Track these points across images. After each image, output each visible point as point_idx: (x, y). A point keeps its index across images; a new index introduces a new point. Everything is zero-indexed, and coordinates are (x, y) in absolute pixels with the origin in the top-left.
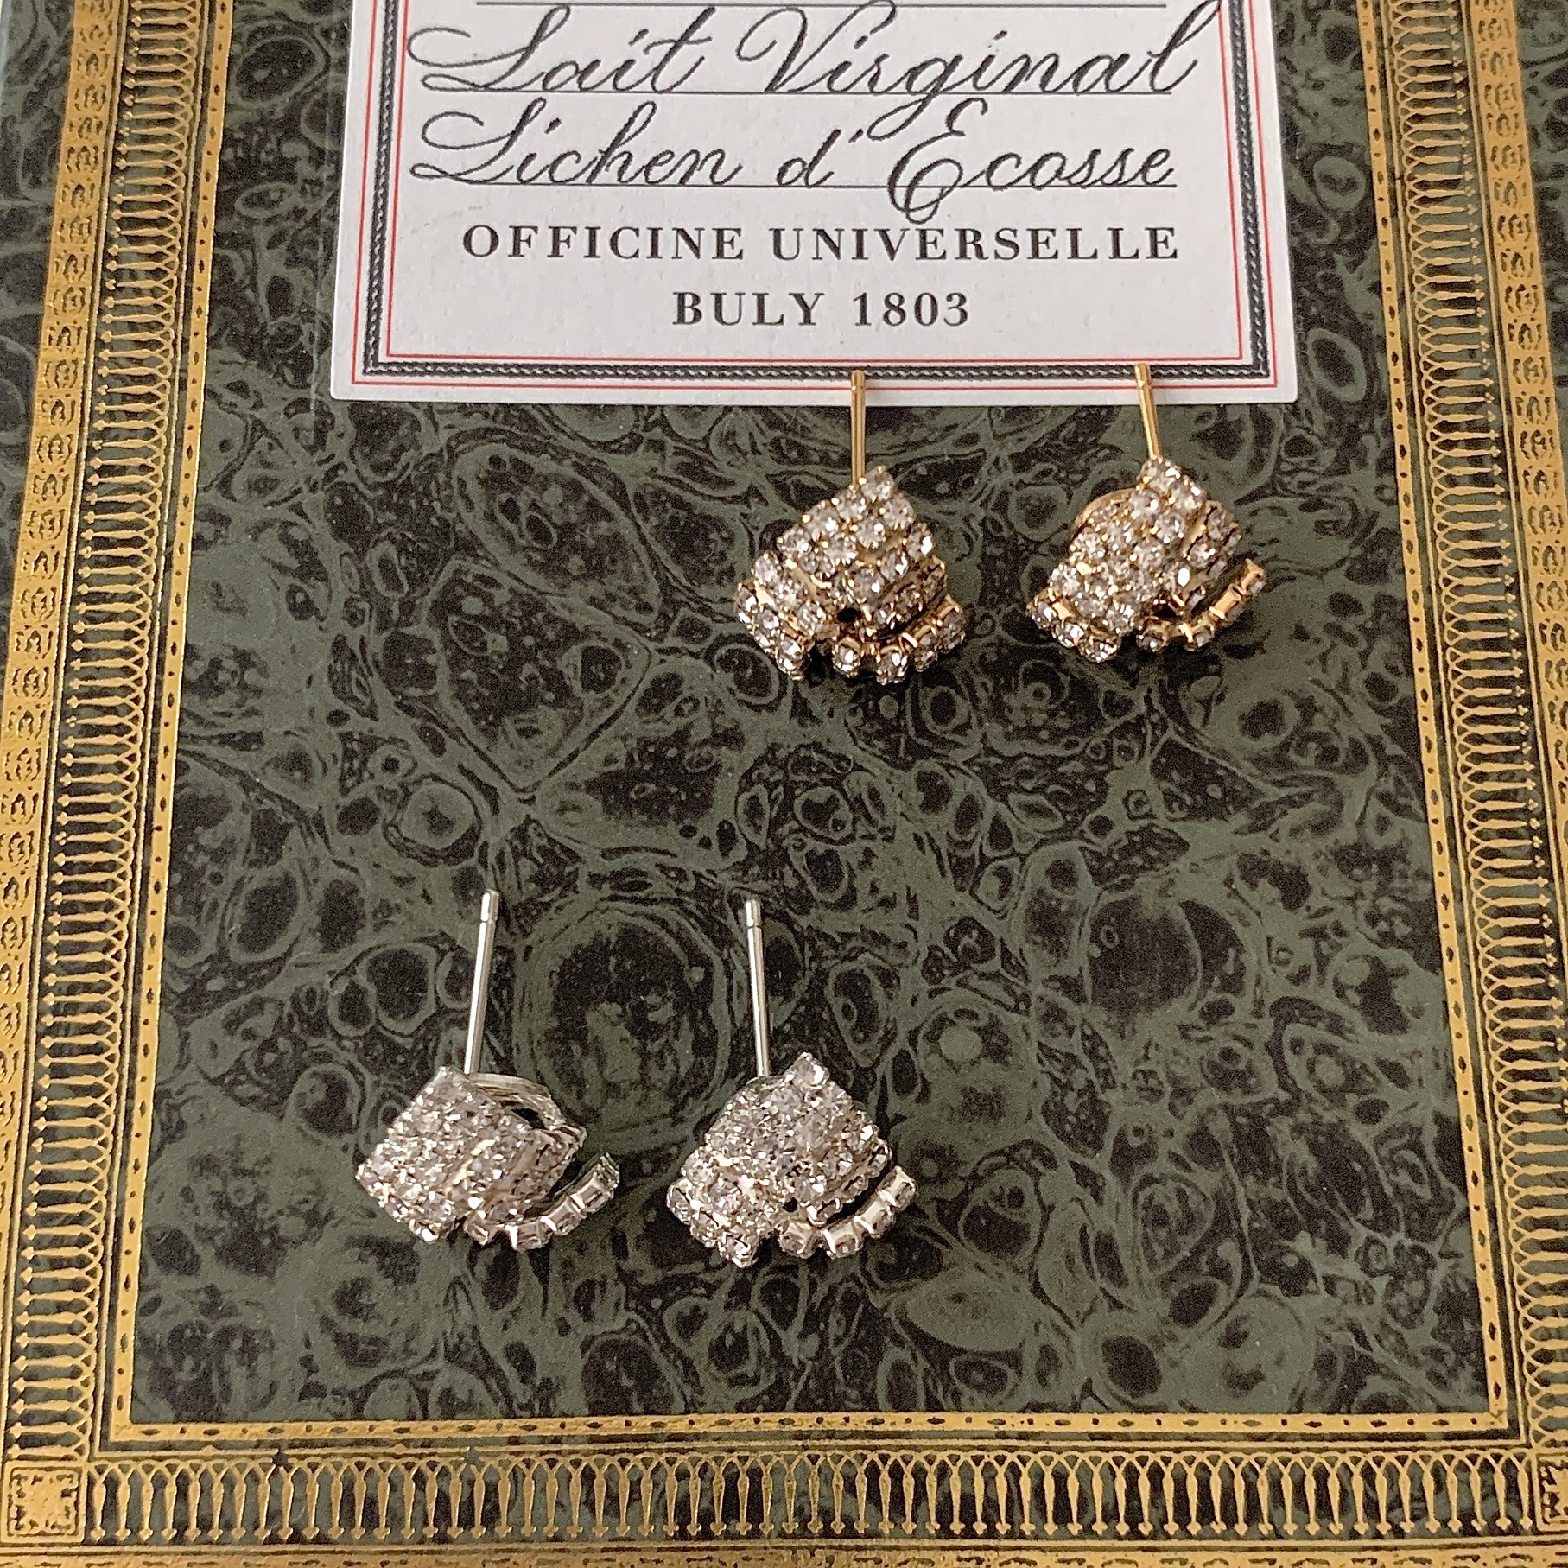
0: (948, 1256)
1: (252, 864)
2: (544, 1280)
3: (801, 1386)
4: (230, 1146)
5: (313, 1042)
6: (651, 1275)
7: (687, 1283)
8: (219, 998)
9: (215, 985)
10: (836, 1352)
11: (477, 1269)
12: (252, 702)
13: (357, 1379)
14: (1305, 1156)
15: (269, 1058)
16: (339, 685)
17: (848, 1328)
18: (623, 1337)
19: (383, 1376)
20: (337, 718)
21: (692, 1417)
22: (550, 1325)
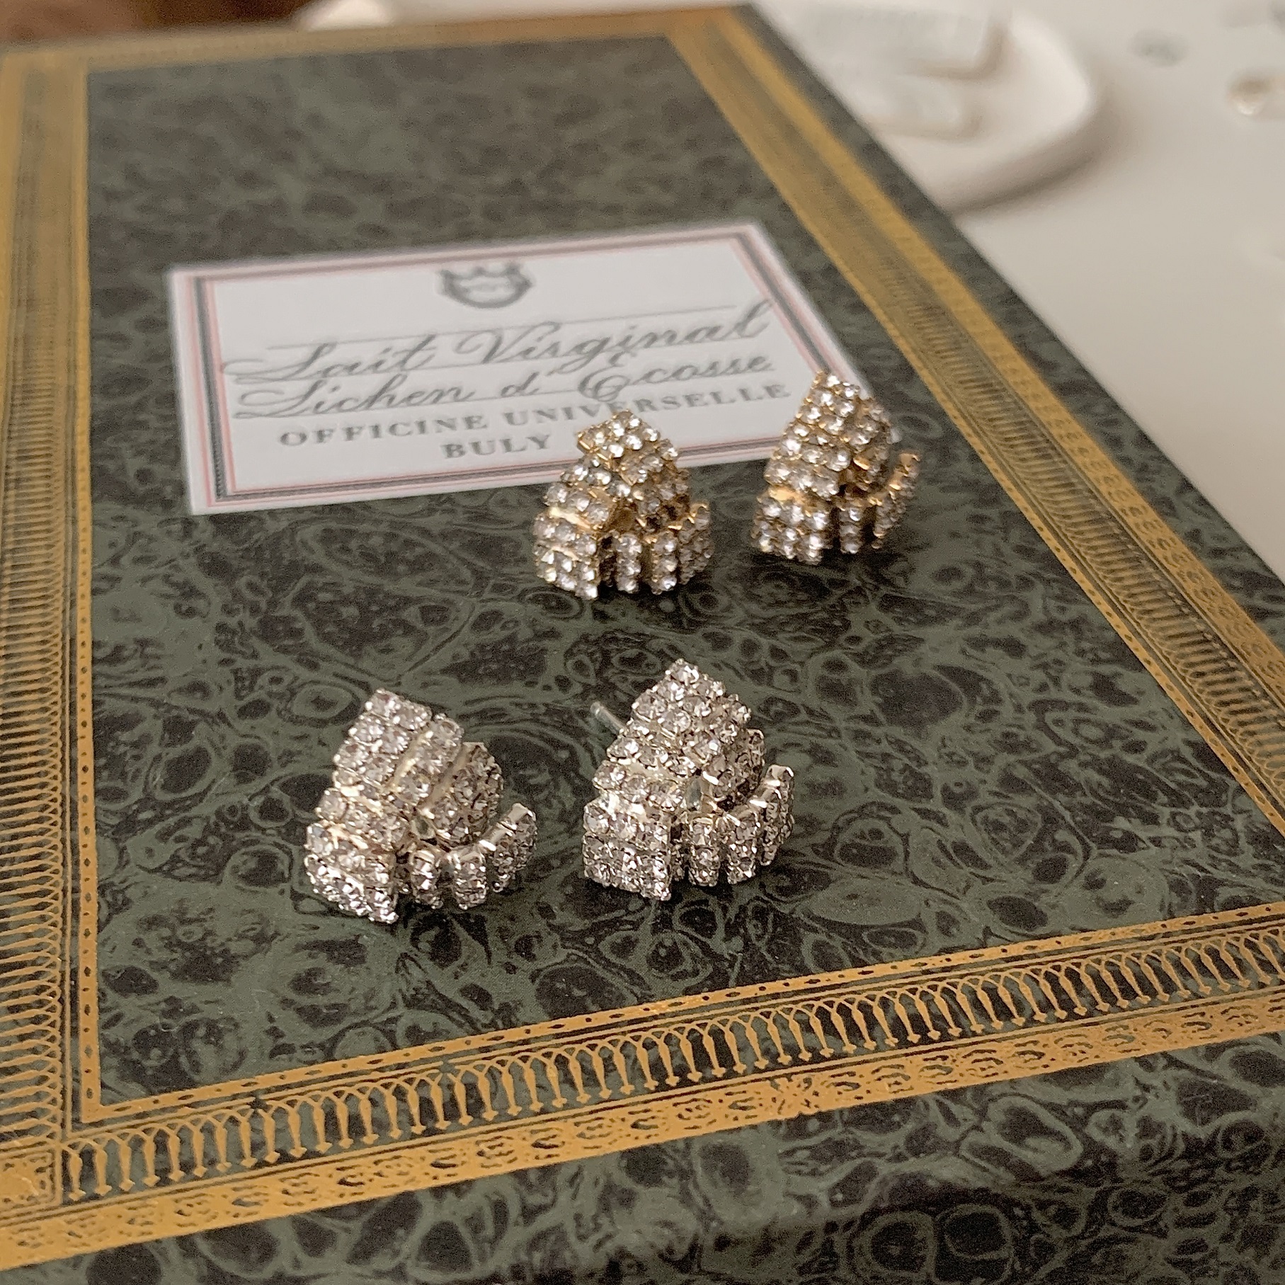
0: (833, 875)
1: (168, 745)
2: (484, 943)
3: (737, 969)
4: (175, 907)
5: (240, 835)
6: (580, 924)
7: (614, 925)
8: (150, 823)
9: (144, 816)
10: (762, 945)
11: (421, 945)
12: (152, 662)
13: (327, 1033)
14: (1096, 777)
15: (201, 850)
16: (224, 646)
17: (765, 930)
18: (566, 965)
19: (350, 1027)
20: (225, 662)
21: (645, 1005)
22: (496, 968)
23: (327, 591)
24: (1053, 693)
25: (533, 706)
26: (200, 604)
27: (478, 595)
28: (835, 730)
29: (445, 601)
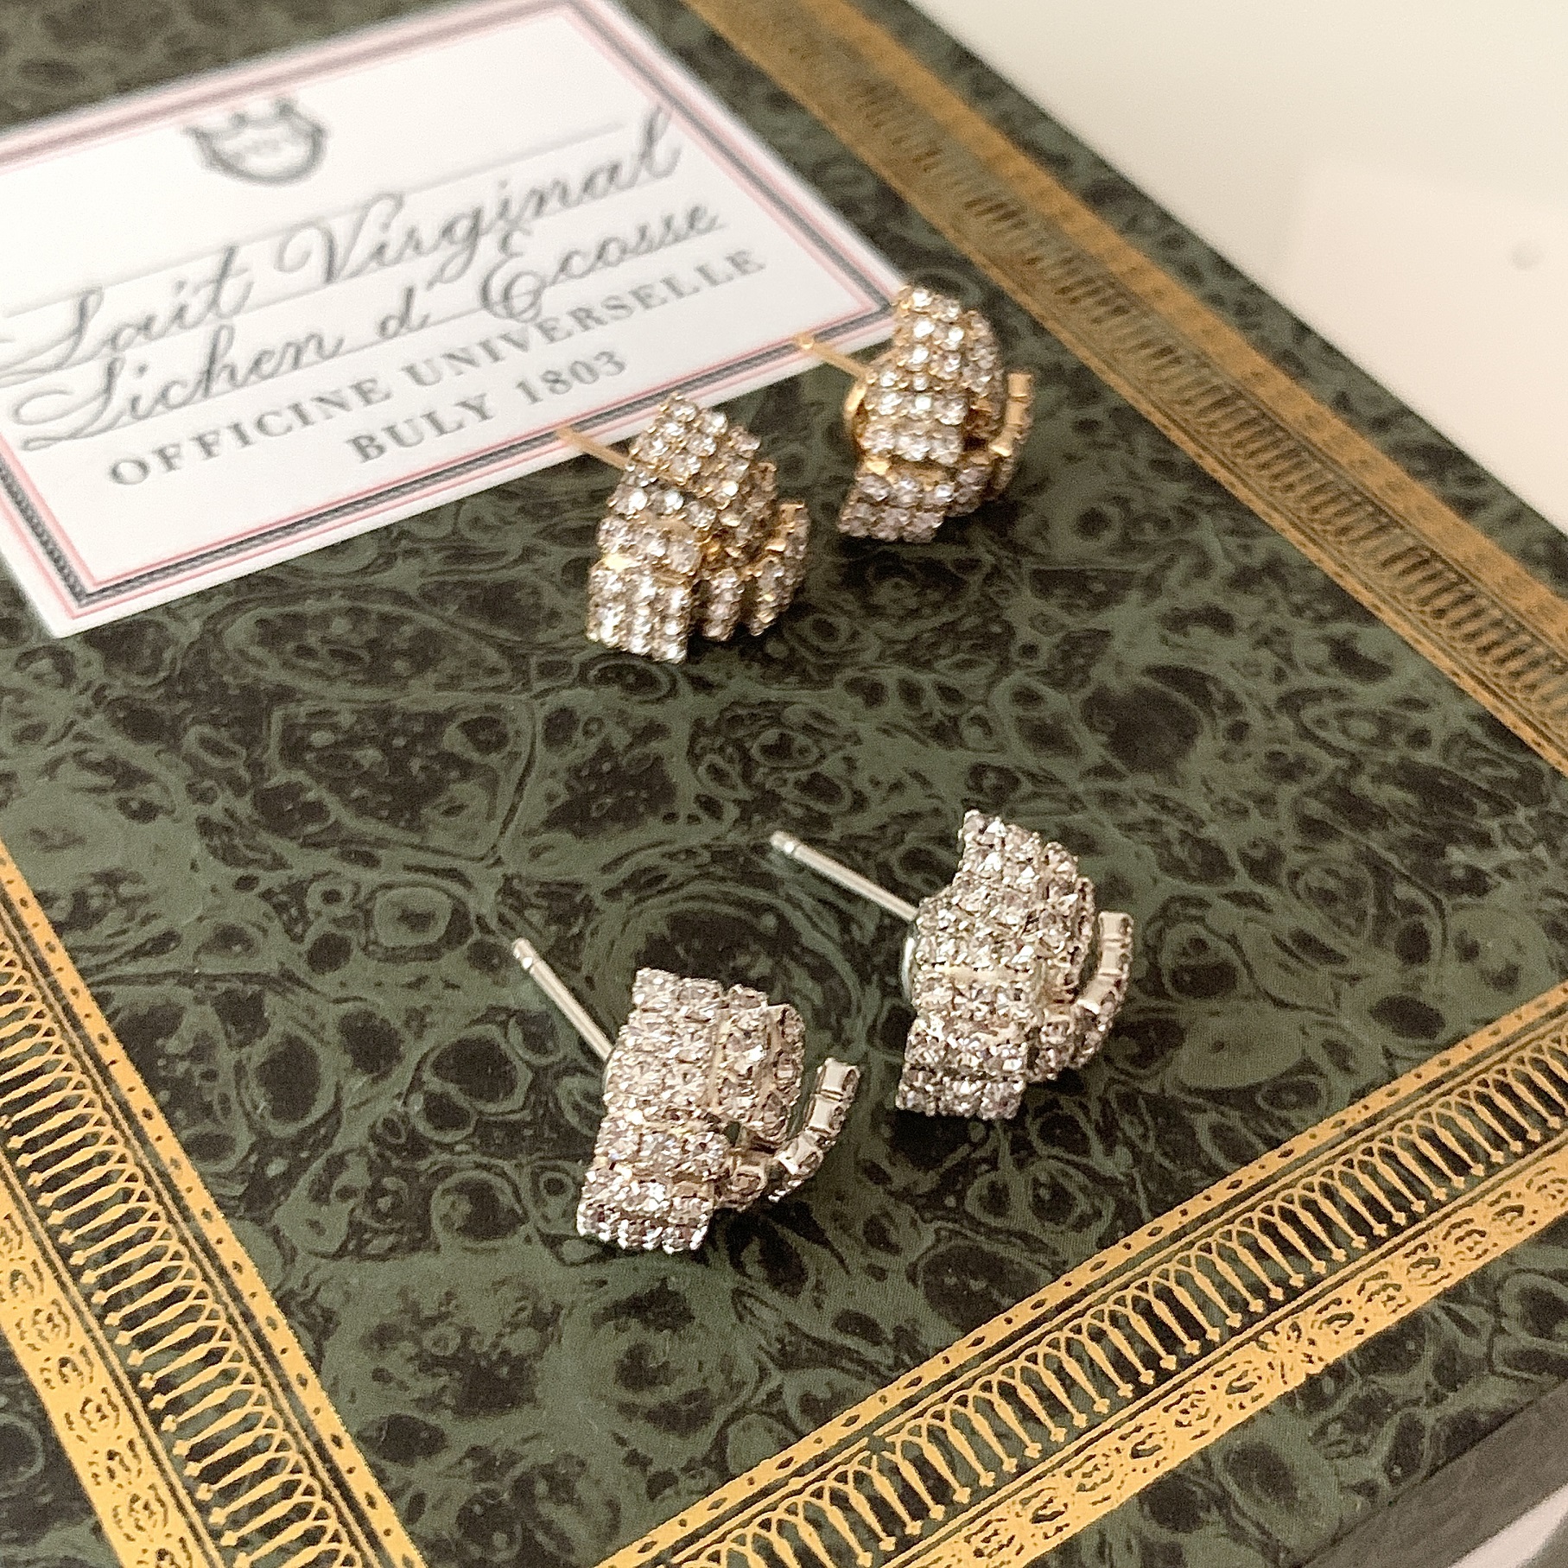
0: (1182, 1019)
1: (241, 1045)
2: (826, 1244)
3: (1142, 1195)
4: (398, 1305)
5: (423, 1165)
6: (927, 1182)
7: (966, 1169)
8: (289, 1178)
9: (275, 1168)
10: (1150, 1147)
11: (749, 1270)
12: (142, 911)
13: (701, 1443)
15: (384, 1203)
16: (228, 856)
17: (1143, 1123)
18: (942, 1248)
19: (727, 1424)
20: (245, 884)
21: (1064, 1278)
22: (862, 1278)
23: (319, 727)
24: (1295, 682)
25: (690, 853)
26: (152, 793)
27: (527, 686)
28: (1074, 798)
29: (487, 707)
